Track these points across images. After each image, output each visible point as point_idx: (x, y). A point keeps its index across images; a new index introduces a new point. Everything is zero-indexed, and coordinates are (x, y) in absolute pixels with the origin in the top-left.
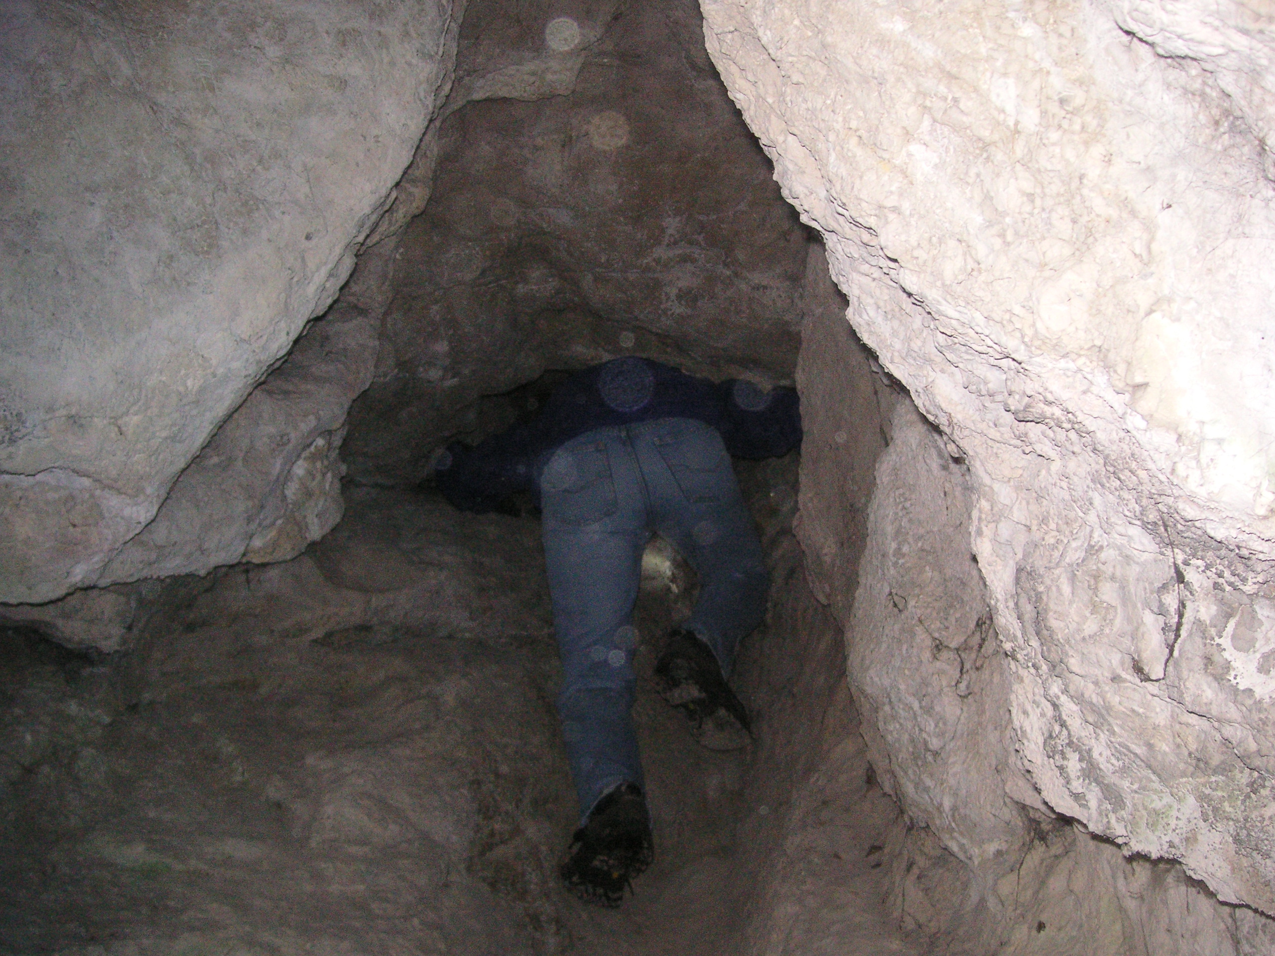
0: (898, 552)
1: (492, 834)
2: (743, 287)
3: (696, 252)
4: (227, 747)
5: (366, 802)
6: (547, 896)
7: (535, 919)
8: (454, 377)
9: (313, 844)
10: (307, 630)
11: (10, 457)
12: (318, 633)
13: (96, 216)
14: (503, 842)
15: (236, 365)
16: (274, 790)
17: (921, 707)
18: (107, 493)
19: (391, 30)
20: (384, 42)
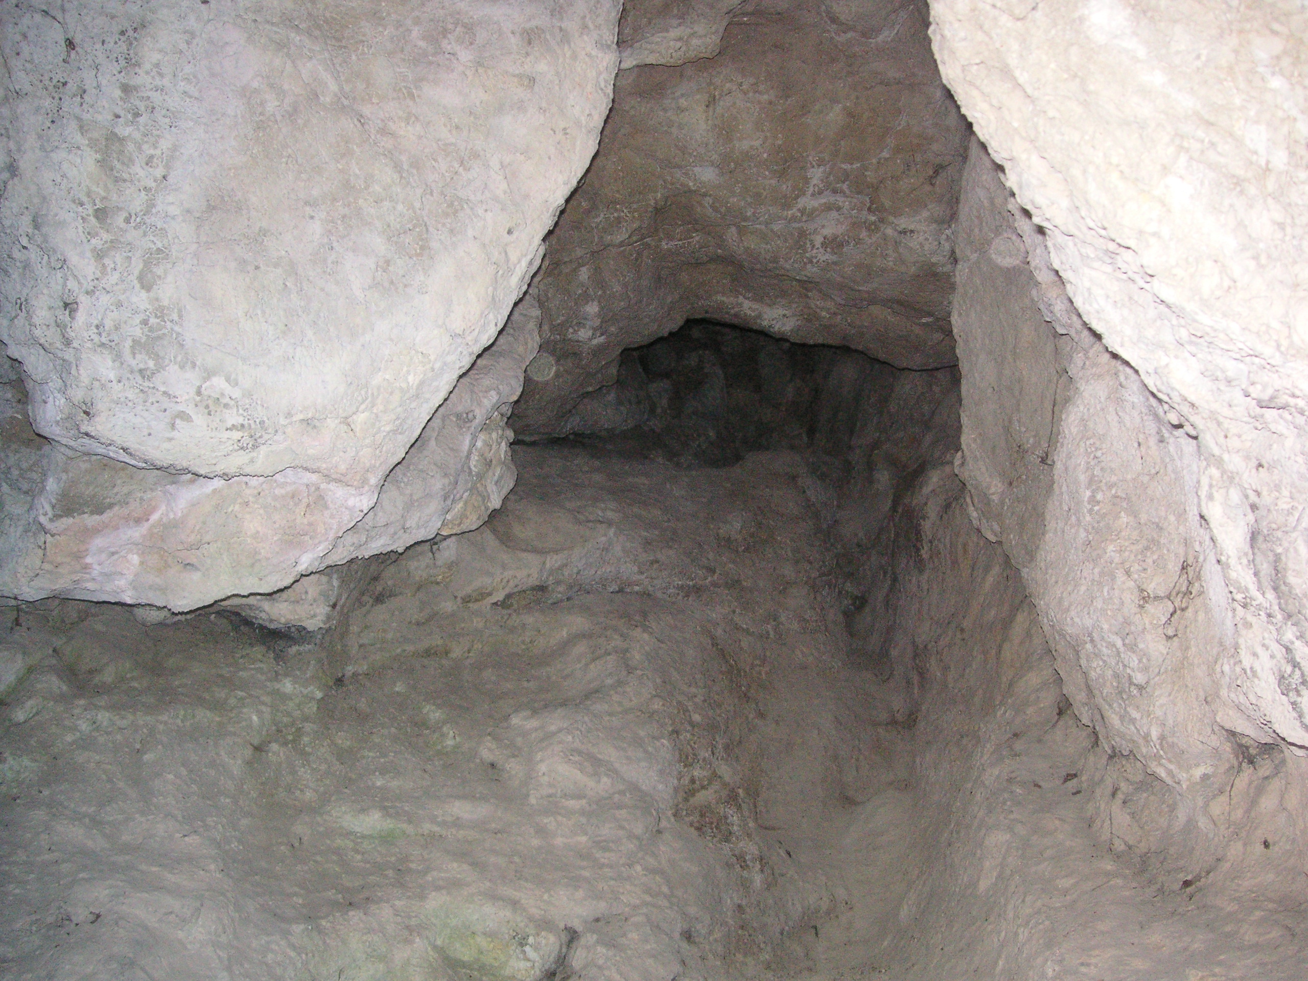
0: (1093, 500)
1: (693, 781)
2: (889, 231)
3: (840, 199)
4: (434, 714)
5: (577, 758)
6: (749, 835)
7: (741, 858)
8: (602, 334)
9: (533, 801)
10: (490, 594)
11: (252, 461)
12: (499, 596)
13: (316, 228)
14: (703, 787)
15: (449, 359)
16: (488, 751)
17: (1124, 645)
18: (332, 486)
19: (572, 25)
20: (565, 38)
